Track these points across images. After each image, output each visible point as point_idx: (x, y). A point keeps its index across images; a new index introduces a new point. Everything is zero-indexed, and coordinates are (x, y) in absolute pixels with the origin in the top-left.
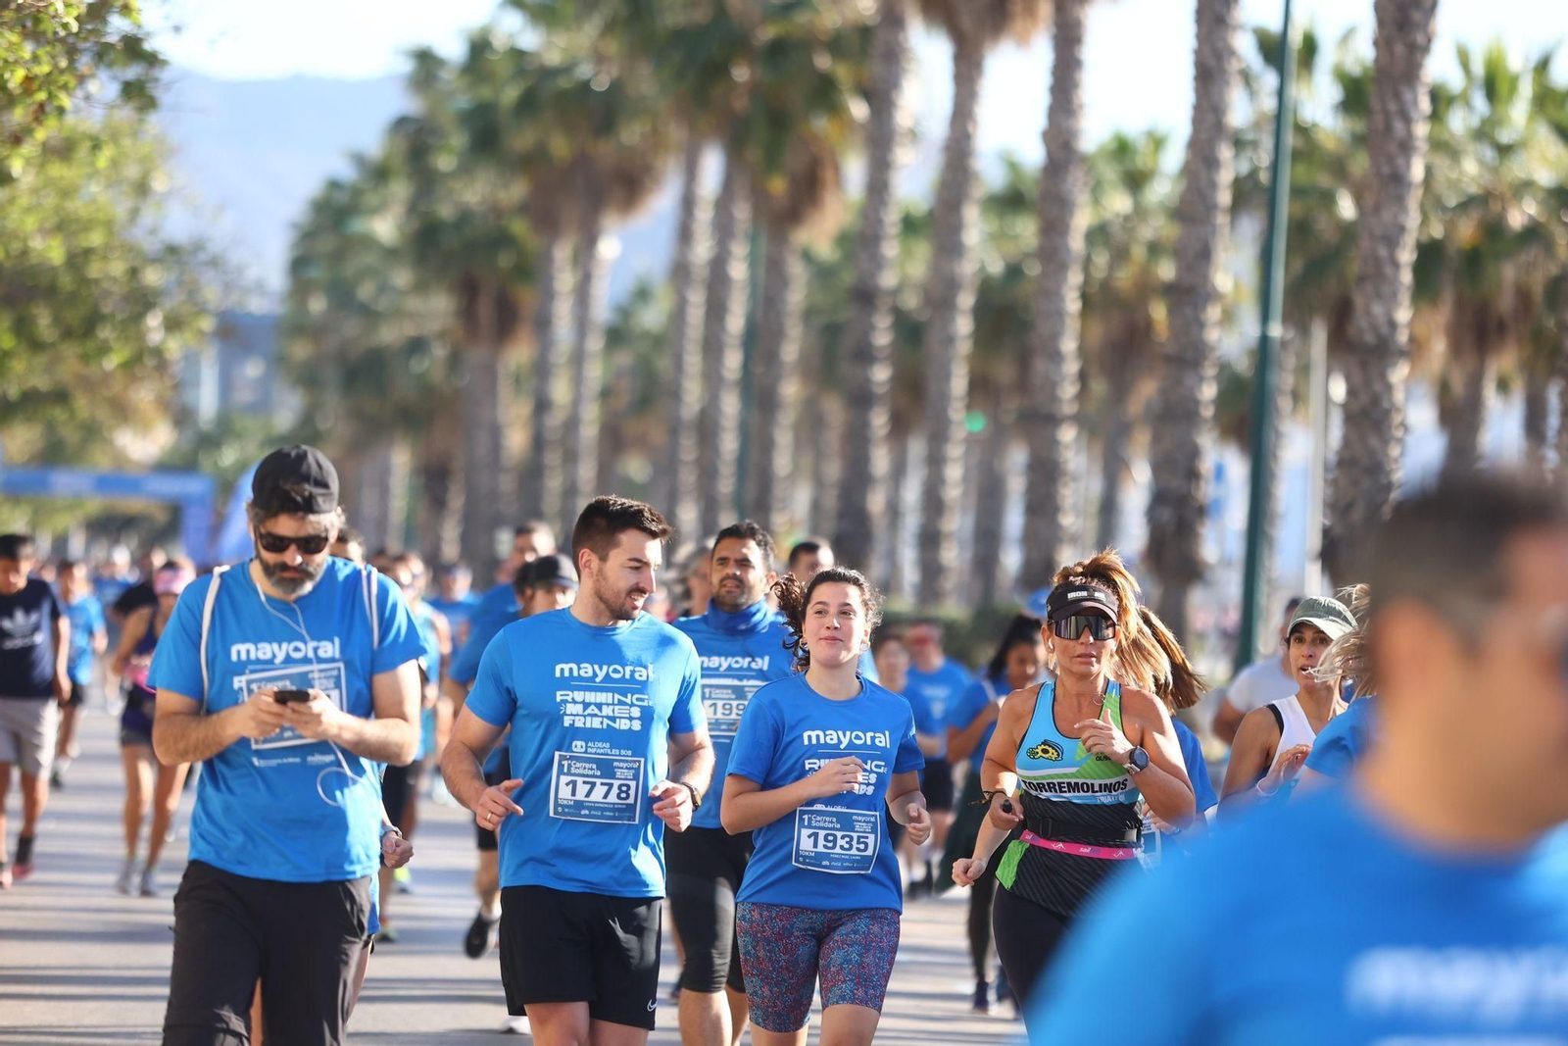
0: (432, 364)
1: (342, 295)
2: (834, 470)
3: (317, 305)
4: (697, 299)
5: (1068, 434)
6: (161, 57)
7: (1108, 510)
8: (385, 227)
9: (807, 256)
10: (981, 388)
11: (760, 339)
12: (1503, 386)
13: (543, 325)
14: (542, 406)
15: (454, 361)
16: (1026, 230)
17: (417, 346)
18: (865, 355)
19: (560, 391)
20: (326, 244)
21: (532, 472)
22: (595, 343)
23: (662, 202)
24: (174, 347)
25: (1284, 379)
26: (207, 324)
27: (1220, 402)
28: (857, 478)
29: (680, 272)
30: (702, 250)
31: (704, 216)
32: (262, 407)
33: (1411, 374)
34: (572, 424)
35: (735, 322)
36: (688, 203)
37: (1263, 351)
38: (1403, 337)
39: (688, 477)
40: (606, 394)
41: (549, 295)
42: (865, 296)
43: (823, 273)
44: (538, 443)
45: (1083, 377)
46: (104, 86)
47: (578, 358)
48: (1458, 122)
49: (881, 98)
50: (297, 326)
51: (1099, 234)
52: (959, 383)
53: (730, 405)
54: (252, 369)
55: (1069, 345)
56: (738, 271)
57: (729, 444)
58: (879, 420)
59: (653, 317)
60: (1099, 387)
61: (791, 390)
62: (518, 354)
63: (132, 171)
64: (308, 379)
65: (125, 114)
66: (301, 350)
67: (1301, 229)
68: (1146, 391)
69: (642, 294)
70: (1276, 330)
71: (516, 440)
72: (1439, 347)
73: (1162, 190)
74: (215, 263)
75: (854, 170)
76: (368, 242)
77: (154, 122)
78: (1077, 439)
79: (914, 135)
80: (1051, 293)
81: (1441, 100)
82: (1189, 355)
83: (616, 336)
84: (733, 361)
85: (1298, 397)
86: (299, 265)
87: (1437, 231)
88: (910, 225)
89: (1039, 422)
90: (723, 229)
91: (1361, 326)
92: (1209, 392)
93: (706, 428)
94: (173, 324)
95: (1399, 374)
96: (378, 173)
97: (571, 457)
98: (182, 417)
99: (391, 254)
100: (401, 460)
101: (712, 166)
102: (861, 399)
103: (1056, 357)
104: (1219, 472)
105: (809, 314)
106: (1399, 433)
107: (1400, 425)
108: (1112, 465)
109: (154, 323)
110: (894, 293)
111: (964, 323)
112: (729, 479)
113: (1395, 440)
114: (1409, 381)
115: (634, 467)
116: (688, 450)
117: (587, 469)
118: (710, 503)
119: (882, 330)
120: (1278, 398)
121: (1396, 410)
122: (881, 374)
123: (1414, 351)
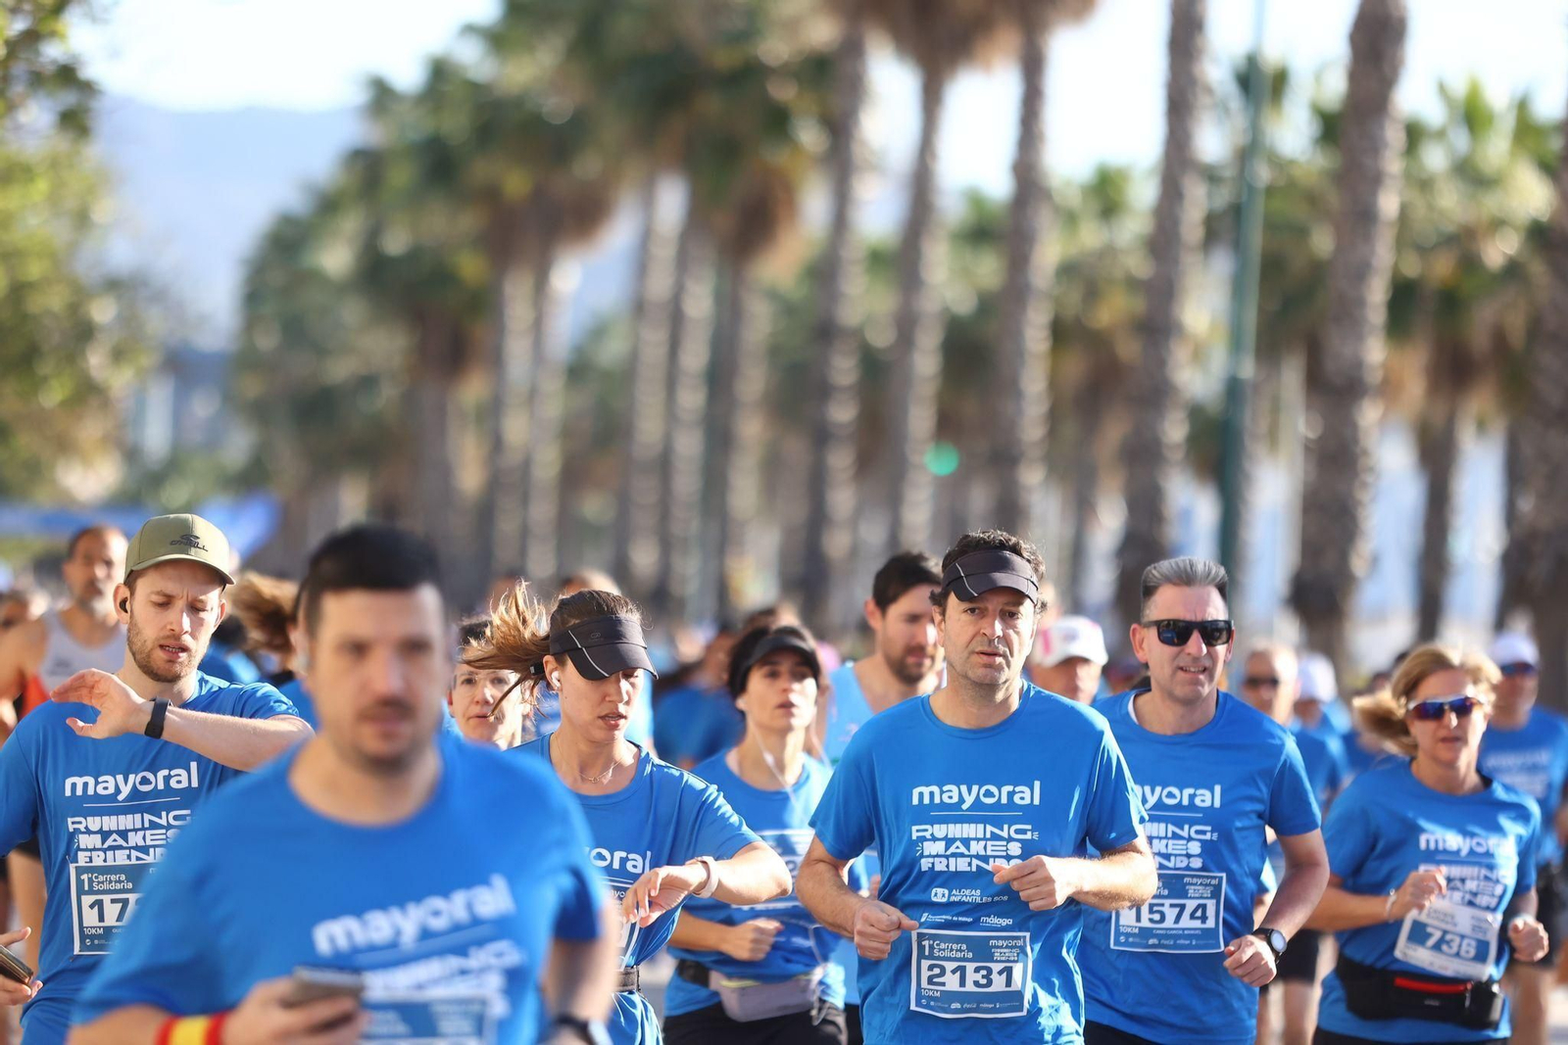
0: (384, 400)
1: (295, 331)
2: (797, 511)
3: (267, 341)
4: (654, 340)
5: (1032, 477)
6: (96, 87)
7: (1076, 557)
8: (336, 258)
9: (773, 295)
10: (947, 427)
11: (720, 377)
12: (1481, 426)
13: (496, 361)
14: (496, 445)
15: (409, 399)
16: (988, 269)
17: (367, 383)
18: (824, 391)
19: (516, 429)
20: (276, 278)
21: (485, 512)
22: (551, 384)
23: (619, 235)
24: (119, 381)
25: (1253, 421)
26: (150, 359)
27: (1194, 440)
28: (818, 519)
29: (639, 307)
30: (660, 285)
31: (665, 253)
32: (212, 444)
33: (1384, 416)
34: (526, 465)
35: (695, 356)
36: (646, 237)
37: (1234, 389)
38: (1374, 377)
39: (644, 519)
40: (567, 432)
41: (499, 328)
42: (826, 331)
43: (787, 309)
44: (495, 483)
45: (1054, 417)
46: (37, 115)
47: (532, 396)
48: (1435, 159)
49: (840, 129)
50: (245, 360)
51: (1068, 270)
52: (920, 418)
53: (689, 445)
54: (203, 407)
55: (1034, 383)
56: (700, 303)
57: (687, 482)
58: (841, 460)
59: (612, 351)
60: (1070, 430)
61: (751, 429)
62: (472, 390)
63: (71, 203)
64: (259, 412)
65: (62, 143)
66: (252, 387)
67: (1273, 267)
68: (1114, 432)
69: (598, 332)
70: (1248, 370)
71: (470, 477)
72: (1414, 387)
73: (1134, 226)
74: (161, 296)
75: (814, 205)
76: (318, 277)
77: (94, 152)
78: (1046, 480)
79: (876, 168)
80: (1017, 335)
81: (1415, 134)
82: (1156, 393)
83: (578, 371)
84: (692, 399)
85: (1273, 438)
86: (252, 299)
87: (1412, 268)
88: (878, 259)
89: (1002, 460)
90: (682, 262)
91: (1330, 366)
92: (1175, 431)
93: (664, 464)
94: (118, 355)
95: (1369, 414)
96: (328, 205)
97: (525, 500)
98: (131, 454)
99: (342, 288)
100: (352, 499)
101: (671, 201)
102: (822, 437)
103: (1017, 394)
104: (1187, 515)
105: (775, 351)
106: (1370, 479)
107: (1371, 470)
108: (1082, 508)
109: (96, 361)
110: (858, 333)
111: (926, 363)
112: (687, 522)
113: (1365, 485)
114: (1383, 421)
115: (594, 506)
116: (645, 491)
117: (542, 511)
118: (667, 545)
119: (844, 369)
120: (1248, 442)
121: (1365, 453)
122: (843, 413)
123: (1388, 389)
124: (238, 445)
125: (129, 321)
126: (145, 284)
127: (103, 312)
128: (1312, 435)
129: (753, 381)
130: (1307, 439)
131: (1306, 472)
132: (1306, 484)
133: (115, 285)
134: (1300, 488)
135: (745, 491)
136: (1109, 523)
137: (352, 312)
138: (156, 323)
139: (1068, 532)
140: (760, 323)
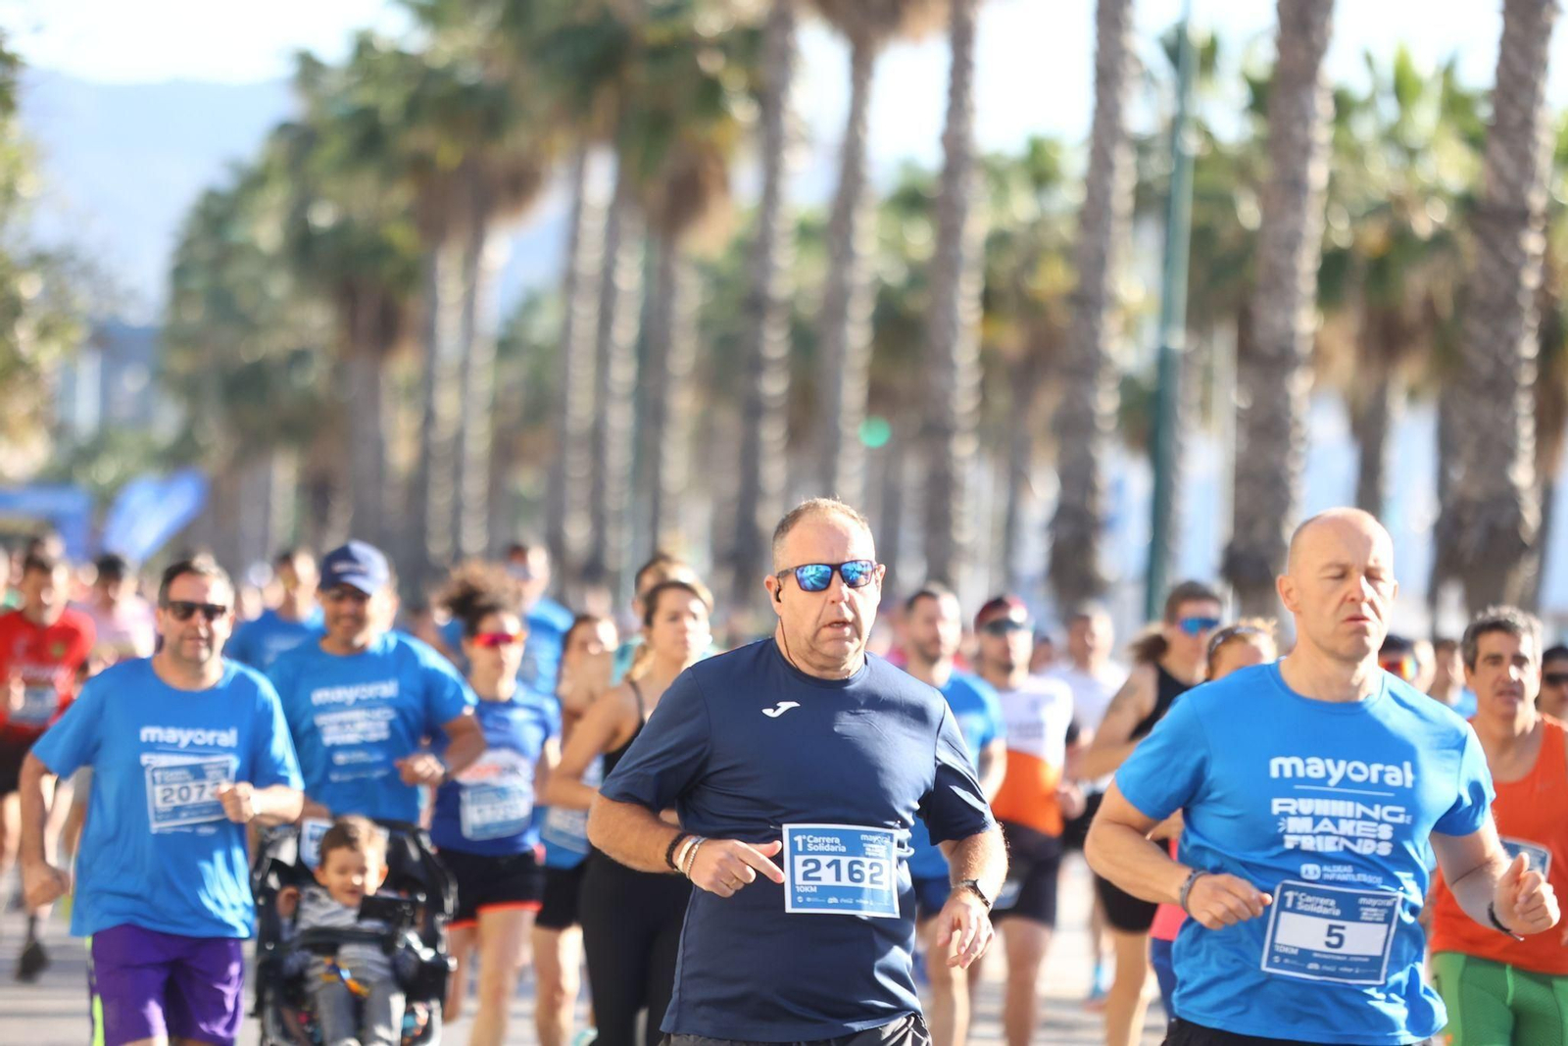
0: (314, 377)
1: (224, 305)
2: (729, 484)
3: (195, 315)
4: (586, 312)
5: (964, 448)
6: (20, 59)
7: (1010, 527)
8: (266, 231)
9: (704, 268)
10: (879, 399)
11: (651, 350)
12: (1413, 397)
13: (428, 335)
14: (429, 418)
15: (339, 372)
16: (920, 238)
17: (299, 357)
18: (756, 365)
19: (447, 403)
20: (205, 251)
21: (418, 487)
22: (483, 357)
23: (549, 209)
24: (48, 357)
25: (1187, 390)
26: (78, 335)
27: (1126, 412)
28: (750, 493)
29: (570, 281)
30: (590, 259)
31: (594, 226)
32: (143, 418)
33: (1315, 385)
34: (459, 438)
35: (626, 331)
36: (577, 209)
37: (1165, 361)
38: (1304, 348)
39: (577, 492)
40: (497, 407)
41: (433, 304)
42: (756, 305)
43: (718, 281)
44: (426, 457)
45: (983, 388)
47: (464, 369)
48: (1365, 129)
49: (769, 99)
50: (175, 336)
51: (999, 241)
52: (852, 392)
53: (621, 419)
54: (132, 382)
55: (965, 354)
56: (629, 277)
57: (619, 456)
58: (772, 433)
59: (544, 326)
60: (1002, 400)
61: (684, 403)
62: (403, 365)
64: (189, 389)
66: (181, 362)
67: (1202, 238)
68: (1048, 401)
69: (530, 305)
70: (1179, 341)
71: (402, 454)
72: (1345, 358)
74: (88, 271)
75: (744, 176)
76: (248, 250)
77: (18, 125)
78: (979, 452)
79: (805, 140)
80: (947, 306)
81: (1344, 105)
82: (1088, 366)
83: (507, 346)
84: (623, 373)
85: (1205, 407)
86: (180, 273)
87: (1342, 238)
88: (806, 233)
89: (935, 432)
90: (613, 237)
91: (1261, 336)
92: (1107, 402)
93: (596, 439)
94: (45, 332)
95: (1300, 384)
96: (253, 181)
97: (457, 473)
98: (59, 431)
99: (272, 262)
100: (284, 474)
101: (601, 175)
102: (754, 410)
103: (949, 365)
104: (1119, 487)
105: (704, 324)
106: (1302, 449)
107: (1302, 440)
108: (1016, 480)
109: (23, 335)
110: (789, 304)
111: (857, 335)
112: (618, 496)
113: (1297, 456)
114: (1314, 393)
115: (526, 481)
116: (577, 465)
117: (474, 486)
118: (599, 520)
119: (775, 342)
120: (1180, 411)
121: (1297, 423)
122: (774, 386)
123: (1319, 358)
124: (167, 421)
125: (57, 295)
126: (72, 257)
127: (29, 288)
128: (1244, 404)
129: (684, 354)
130: (1238, 409)
131: (1237, 442)
132: (1238, 455)
133: (41, 260)
134: (1232, 459)
135: (677, 465)
136: (1043, 494)
137: (279, 285)
138: (83, 298)
139: (1002, 503)
140: (690, 298)
